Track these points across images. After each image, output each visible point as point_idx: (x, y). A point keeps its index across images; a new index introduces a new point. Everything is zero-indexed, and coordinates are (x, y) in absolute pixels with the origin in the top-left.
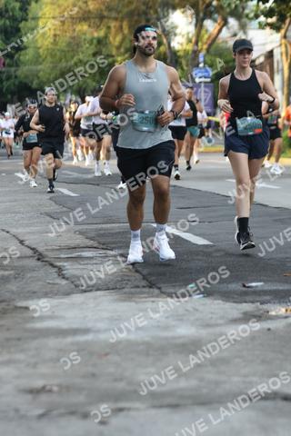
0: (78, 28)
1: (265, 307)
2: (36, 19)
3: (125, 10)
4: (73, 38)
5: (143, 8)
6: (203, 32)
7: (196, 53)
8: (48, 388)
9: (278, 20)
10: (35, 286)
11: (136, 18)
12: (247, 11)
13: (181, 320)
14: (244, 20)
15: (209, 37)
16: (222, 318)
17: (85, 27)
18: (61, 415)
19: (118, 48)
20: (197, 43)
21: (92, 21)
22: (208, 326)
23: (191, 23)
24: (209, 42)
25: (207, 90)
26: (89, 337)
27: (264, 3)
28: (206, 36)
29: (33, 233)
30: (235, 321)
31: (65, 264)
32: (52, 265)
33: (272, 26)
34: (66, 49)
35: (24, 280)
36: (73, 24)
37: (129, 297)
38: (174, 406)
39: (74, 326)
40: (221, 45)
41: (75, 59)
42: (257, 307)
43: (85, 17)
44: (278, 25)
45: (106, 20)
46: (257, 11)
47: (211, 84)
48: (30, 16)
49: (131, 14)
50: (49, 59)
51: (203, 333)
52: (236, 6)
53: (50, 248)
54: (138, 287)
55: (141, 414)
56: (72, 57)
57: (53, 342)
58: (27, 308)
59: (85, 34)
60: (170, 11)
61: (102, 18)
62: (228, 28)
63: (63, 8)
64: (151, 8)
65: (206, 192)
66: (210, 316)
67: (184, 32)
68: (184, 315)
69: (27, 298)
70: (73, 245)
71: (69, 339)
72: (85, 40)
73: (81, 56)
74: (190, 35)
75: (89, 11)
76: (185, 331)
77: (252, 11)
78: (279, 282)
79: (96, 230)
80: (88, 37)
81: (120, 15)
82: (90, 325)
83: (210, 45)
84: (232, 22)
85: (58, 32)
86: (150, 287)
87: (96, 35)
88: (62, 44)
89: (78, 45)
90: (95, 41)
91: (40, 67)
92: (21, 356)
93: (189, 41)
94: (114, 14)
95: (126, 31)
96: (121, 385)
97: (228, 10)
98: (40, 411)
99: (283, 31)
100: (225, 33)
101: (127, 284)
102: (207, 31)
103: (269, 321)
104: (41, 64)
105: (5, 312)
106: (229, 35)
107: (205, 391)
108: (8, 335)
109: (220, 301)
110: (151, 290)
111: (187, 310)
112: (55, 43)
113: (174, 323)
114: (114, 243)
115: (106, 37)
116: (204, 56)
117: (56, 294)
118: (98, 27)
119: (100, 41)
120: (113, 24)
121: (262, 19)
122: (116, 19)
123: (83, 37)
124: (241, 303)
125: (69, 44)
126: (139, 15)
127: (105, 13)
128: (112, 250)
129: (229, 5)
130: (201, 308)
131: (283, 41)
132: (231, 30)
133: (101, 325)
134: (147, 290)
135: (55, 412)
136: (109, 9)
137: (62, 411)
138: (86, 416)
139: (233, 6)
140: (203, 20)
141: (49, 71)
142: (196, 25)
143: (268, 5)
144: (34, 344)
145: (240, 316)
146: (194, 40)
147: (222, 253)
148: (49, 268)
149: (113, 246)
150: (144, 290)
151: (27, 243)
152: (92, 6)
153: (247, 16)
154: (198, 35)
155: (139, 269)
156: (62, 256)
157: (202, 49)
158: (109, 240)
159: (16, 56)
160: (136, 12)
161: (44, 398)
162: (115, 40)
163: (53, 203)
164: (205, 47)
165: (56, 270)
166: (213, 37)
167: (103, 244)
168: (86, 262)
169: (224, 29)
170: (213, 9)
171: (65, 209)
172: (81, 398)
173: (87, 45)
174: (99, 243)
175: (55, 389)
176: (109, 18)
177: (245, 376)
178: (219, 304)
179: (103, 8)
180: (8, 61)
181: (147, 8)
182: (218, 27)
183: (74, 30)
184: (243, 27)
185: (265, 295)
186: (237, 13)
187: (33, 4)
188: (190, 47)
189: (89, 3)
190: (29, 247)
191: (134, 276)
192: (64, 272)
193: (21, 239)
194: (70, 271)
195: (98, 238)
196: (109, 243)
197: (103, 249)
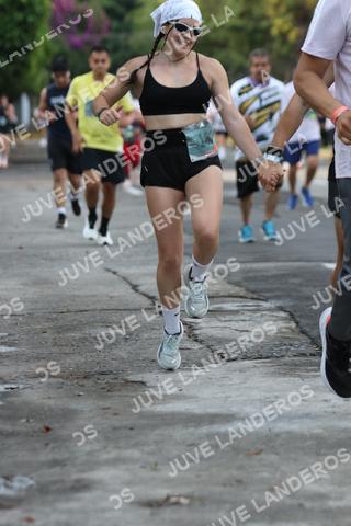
8: (173, 500)
35: (139, 343)
37: (292, 370)
39: (213, 410)
54: (304, 355)
57: (180, 433)
58: (142, 383)
69: (141, 370)
71: (204, 430)
82: (234, 409)
92: (135, 453)
101: (287, 350)
105: (110, 389)
108: (116, 422)
114: (269, 290)
128: (266, 300)
133: (250, 410)
144: (154, 435)
149: (268, 295)
151: (142, 289)
155: (307, 329)
158: (262, 286)
159: (128, 17)
161: (168, 513)
167: (253, 292)
168: (229, 317)
174: (248, 290)
175: (183, 500)
180: (115, 24)
190: (145, 295)
191: (299, 340)
192: (197, 332)
193: (134, 282)
194: (204, 331)
195: (245, 283)
196: (261, 291)
197: (253, 299)
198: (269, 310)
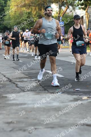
0: (22, 9)
1: (80, 96)
2: (9, 6)
3: (37, 3)
4: (21, 12)
5: (43, 3)
6: (61, 10)
7: (59, 17)
8: (13, 122)
9: (85, 7)
10: (9, 90)
11: (40, 6)
12: (75, 4)
13: (54, 101)
14: (74, 6)
15: (63, 12)
16: (67, 100)
17: (25, 9)
18: (17, 130)
19: (35, 15)
20: (59, 14)
21: (27, 7)
22: (63, 102)
23: (57, 7)
24: (63, 13)
25: (63, 28)
26: (26, 106)
27: (80, 1)
28: (62, 12)
29: (8, 73)
30: (71, 101)
31: (18, 83)
32: (14, 83)
33: (83, 8)
34: (19, 16)
35: (5, 88)
36: (21, 8)
37: (38, 93)
38: (52, 128)
39: (21, 102)
40: (67, 14)
41: (21, 19)
42: (78, 96)
43: (25, 6)
44: (85, 8)
45: (31, 7)
46: (78, 4)
47: (64, 27)
48: (7, 5)
49: (39, 5)
50: (13, 19)
51: (62, 105)
52: (72, 2)
53: (13, 78)
54: (41, 90)
55: (42, 130)
56: (21, 18)
57: (14, 108)
58: (6, 97)
59: (24, 11)
60: (51, 4)
61: (30, 6)
62: (69, 9)
63: (17, 3)
64: (45, 3)
65: (62, 60)
66: (63, 99)
67: (55, 10)
68: (55, 99)
69: (6, 94)
70: (21, 77)
71: (20, 107)
72: (24, 13)
73: (23, 18)
74: (57, 11)
75: (26, 4)
76: (56, 104)
77: (77, 4)
78: (85, 89)
79: (28, 72)
80: (26, 12)
81: (36, 5)
82: (26, 102)
83: (64, 15)
84: (70, 7)
85: (16, 10)
86: (45, 90)
87: (28, 11)
88: (17, 14)
89: (22, 14)
90: (28, 13)
91: (10, 21)
92: (4, 112)
93: (57, 13)
94: (33, 5)
95: (37, 10)
96: (36, 121)
97: (69, 3)
98: (10, 129)
99: (86, 10)
100: (68, 11)
101: (37, 89)
102: (63, 10)
103: (82, 101)
104: (11, 20)
106: (69, 11)
107: (62, 123)
109: (67, 95)
110: (45, 91)
111: (56, 98)
112: (15, 14)
113: (52, 102)
114: (34, 76)
115: (31, 12)
116: (62, 18)
117: (15, 93)
118: (28, 9)
119: (29, 13)
120: (33, 8)
121: (80, 6)
122: (34, 6)
123: (24, 12)
124: (73, 95)
125: (19, 14)
126: (41, 5)
127: (31, 4)
128: (33, 78)
129: (70, 2)
130: (61, 97)
131: (86, 13)
132: (70, 10)
133: (29, 102)
134: (44, 91)
135: (15, 130)
136: (32, 3)
137: (17, 129)
138: (25, 131)
139: (71, 2)
140: (61, 7)
141: (13, 23)
142: (59, 8)
143: (82, 2)
144: (9, 108)
145: (73, 99)
146: (58, 13)
147: (67, 80)
148: (13, 84)
149: (33, 77)
150: (43, 91)
151: (6, 76)
152: (27, 2)
153: (75, 5)
154: (60, 11)
155: (42, 85)
156: (17, 80)
157: (61, 16)
158: (32, 75)
159: (3, 18)
160: (40, 4)
161: (12, 125)
162: (34, 13)
163: (15, 64)
164: (62, 15)
165: (15, 85)
166: (64, 12)
167: (30, 77)
168: (25, 82)
169: (68, 9)
170: (64, 3)
171: (18, 66)
172: (23, 125)
173: (25, 14)
174: (29, 76)
175: (15, 122)
176: (32, 6)
177: (75, 118)
178: (66, 96)
179: (30, 3)
181: (44, 3)
182: (66, 9)
183: (21, 10)
184: (74, 9)
185: (81, 93)
186: (72, 5)
187: (8, 1)
188: (57, 15)
189: (26, 1)
190: (7, 78)
191: (40, 87)
192: (18, 86)
193: (5, 75)
194: (20, 85)
195: (28, 75)
196: (32, 76)
197: (30, 78)
198: (33, 81)
